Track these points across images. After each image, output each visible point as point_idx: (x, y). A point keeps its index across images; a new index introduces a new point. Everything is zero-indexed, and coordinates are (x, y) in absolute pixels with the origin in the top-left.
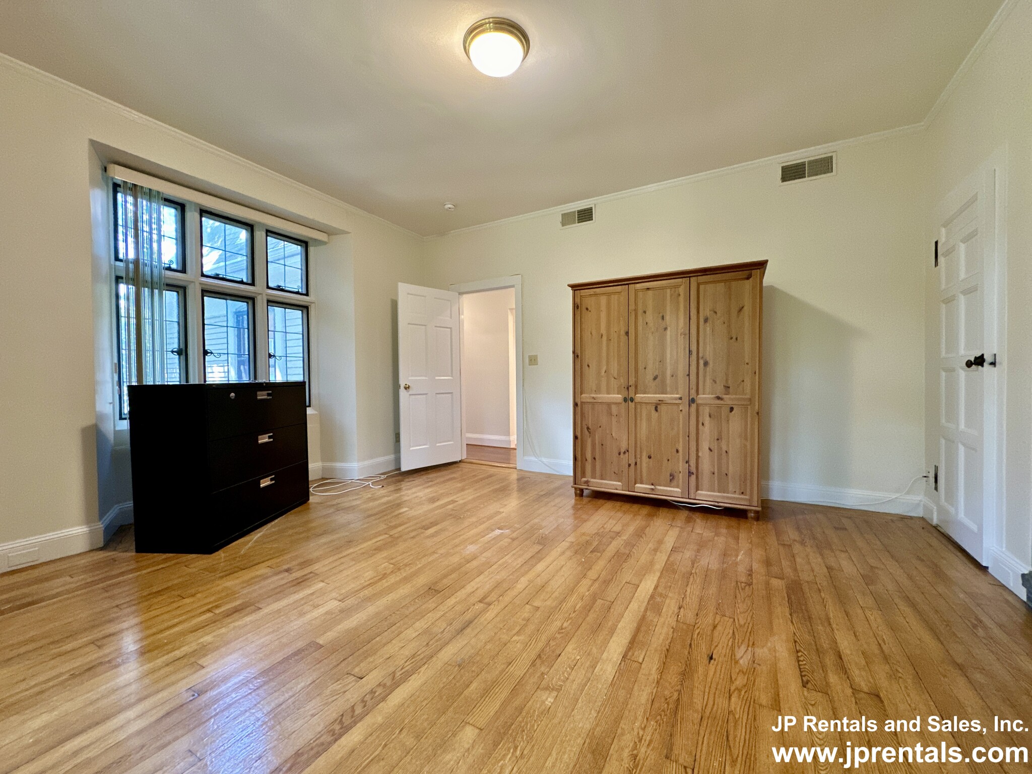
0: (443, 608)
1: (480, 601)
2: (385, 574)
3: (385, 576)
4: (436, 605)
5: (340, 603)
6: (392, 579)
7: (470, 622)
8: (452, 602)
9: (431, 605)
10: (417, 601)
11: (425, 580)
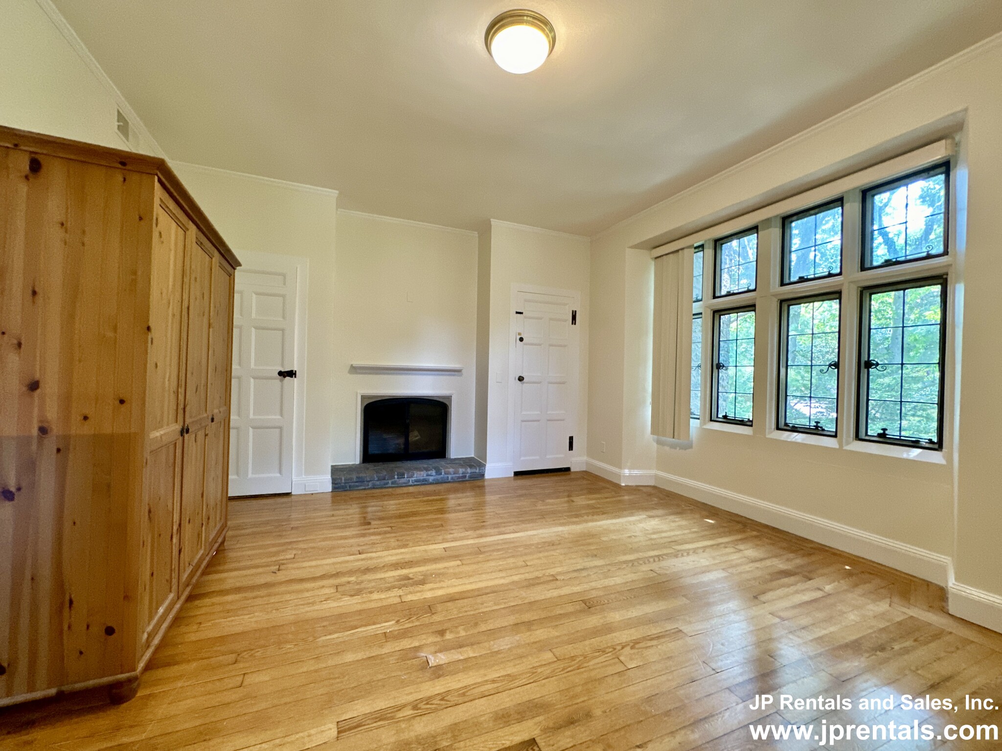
0: (586, 587)
1: (557, 580)
2: (632, 648)
3: (634, 644)
4: (592, 591)
5: (681, 628)
6: (624, 636)
7: (575, 571)
8: (578, 588)
9: (594, 594)
10: (606, 601)
11: (590, 619)
